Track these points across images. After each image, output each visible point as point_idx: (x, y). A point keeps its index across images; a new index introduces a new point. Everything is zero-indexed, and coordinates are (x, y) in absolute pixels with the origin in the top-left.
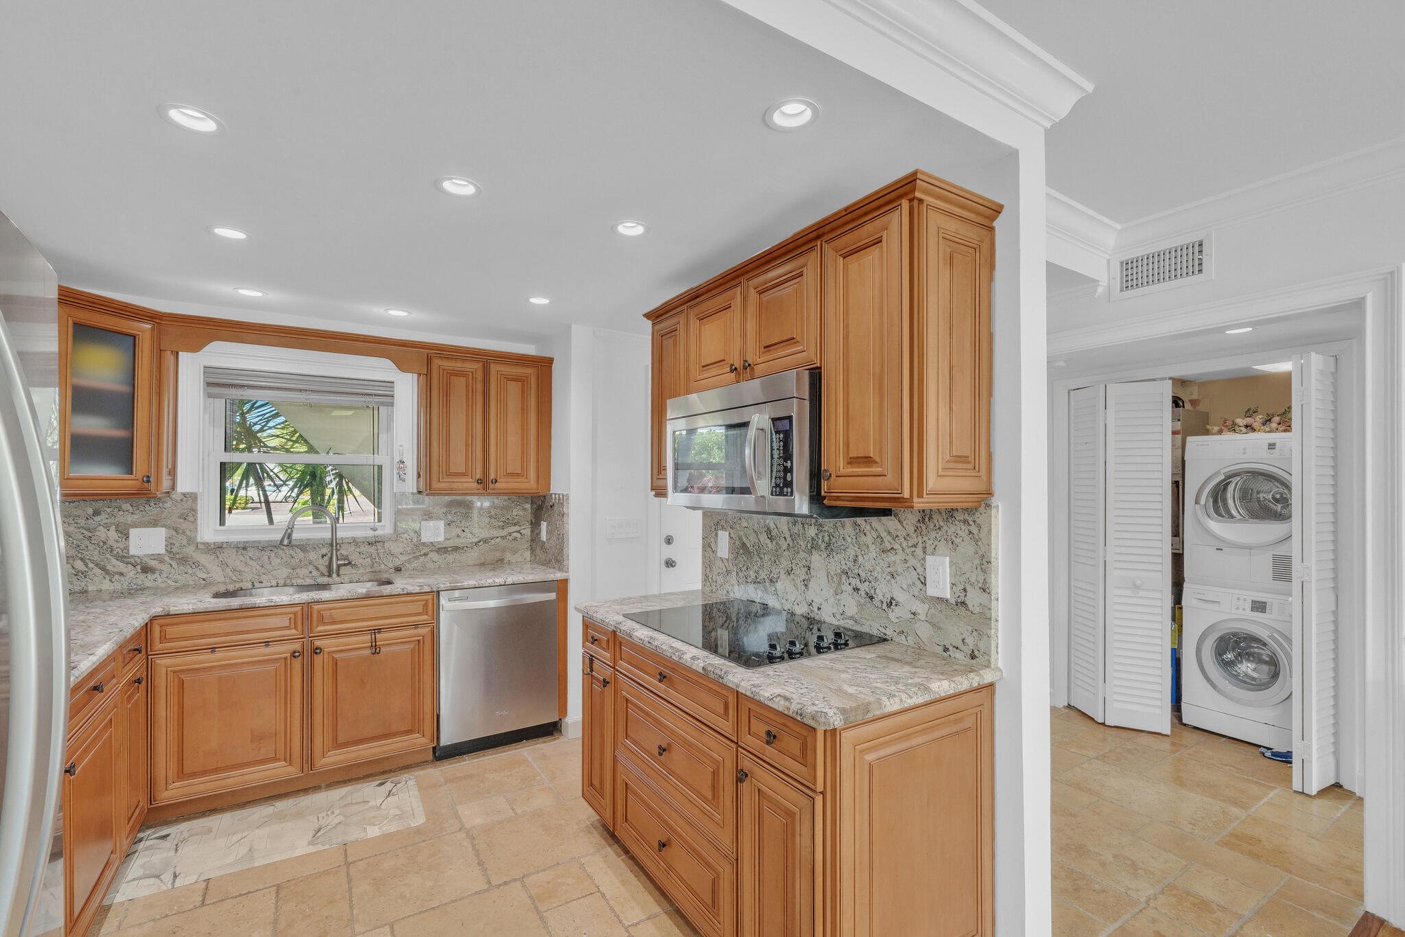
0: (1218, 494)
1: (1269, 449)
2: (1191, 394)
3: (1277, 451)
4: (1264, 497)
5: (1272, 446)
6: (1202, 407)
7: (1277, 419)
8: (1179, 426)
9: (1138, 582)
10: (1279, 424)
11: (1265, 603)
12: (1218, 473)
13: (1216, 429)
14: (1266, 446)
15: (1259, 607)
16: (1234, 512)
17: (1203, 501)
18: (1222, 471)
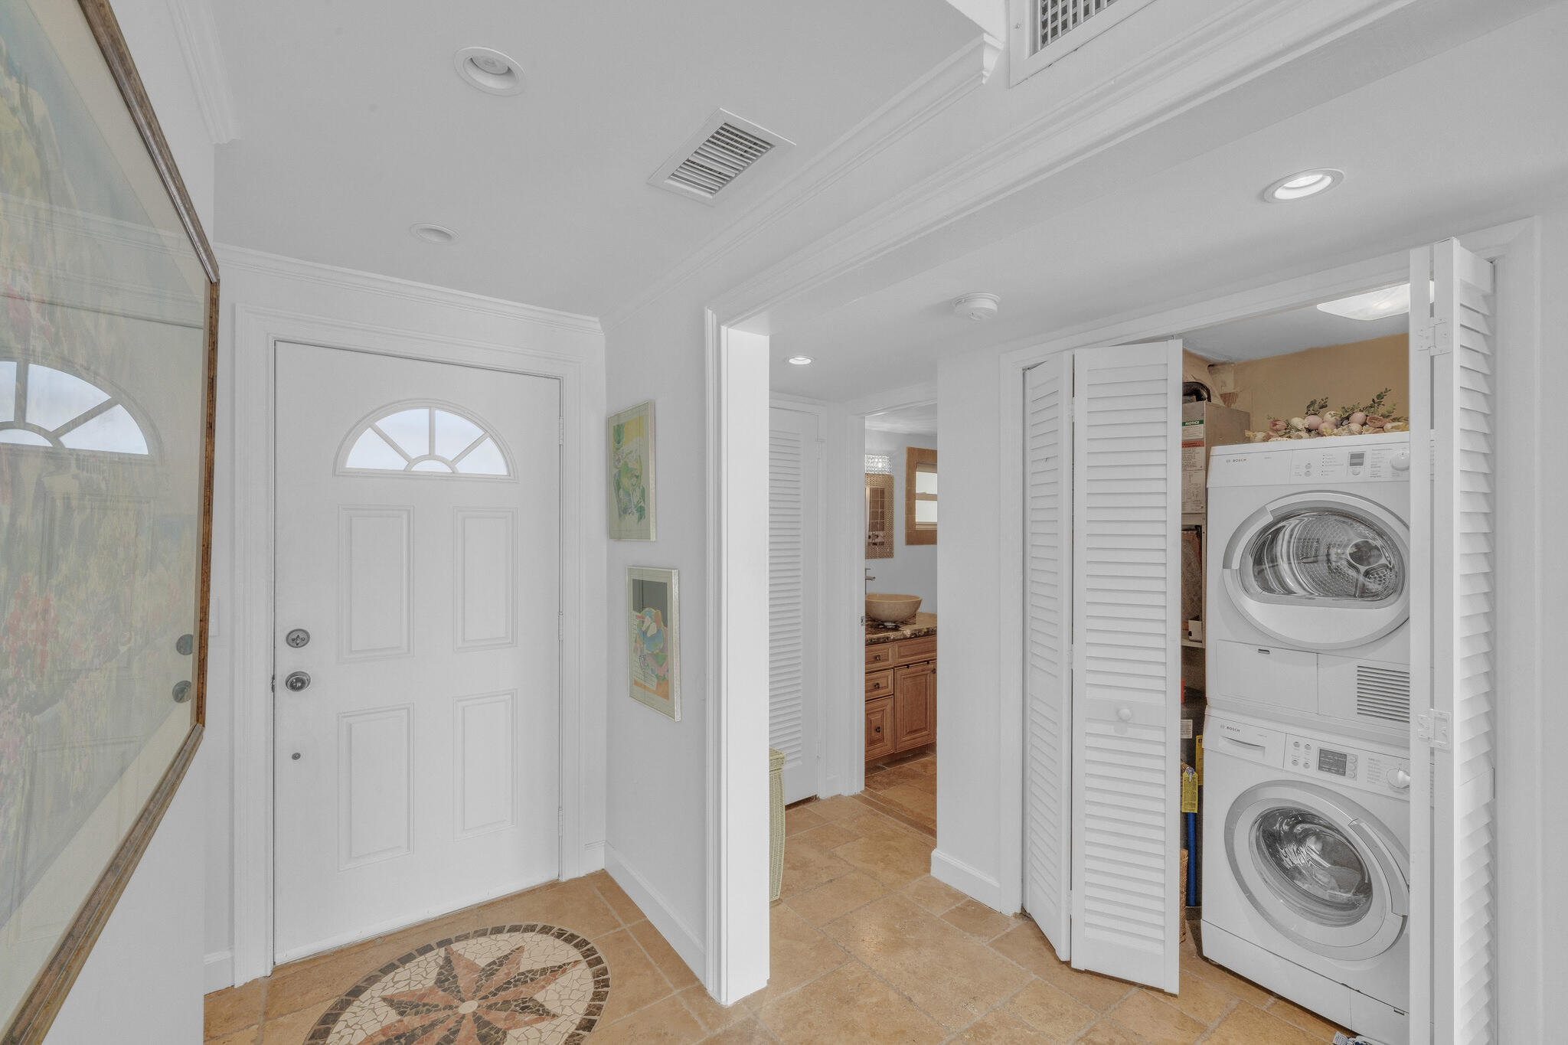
0: (1263, 551)
1: (1352, 464)
2: (1224, 384)
3: (1365, 471)
4: (1337, 554)
5: (1357, 459)
6: (1238, 405)
7: (1359, 416)
8: (1199, 432)
9: (1125, 711)
10: (1364, 424)
11: (1345, 756)
12: (1262, 511)
13: (1260, 435)
14: (1346, 460)
15: (1334, 762)
16: (1291, 583)
17: (1236, 564)
18: (1271, 507)
